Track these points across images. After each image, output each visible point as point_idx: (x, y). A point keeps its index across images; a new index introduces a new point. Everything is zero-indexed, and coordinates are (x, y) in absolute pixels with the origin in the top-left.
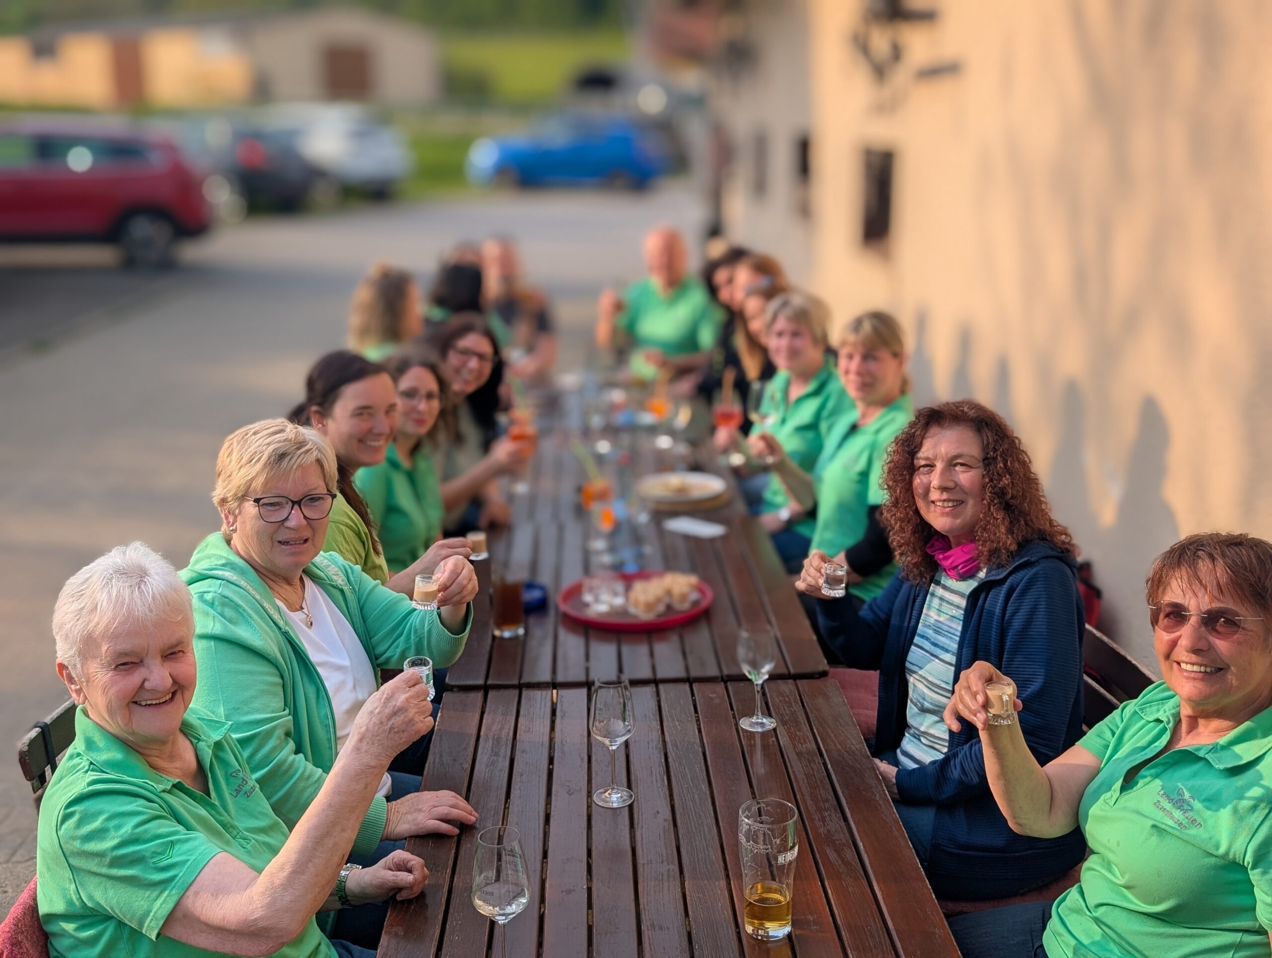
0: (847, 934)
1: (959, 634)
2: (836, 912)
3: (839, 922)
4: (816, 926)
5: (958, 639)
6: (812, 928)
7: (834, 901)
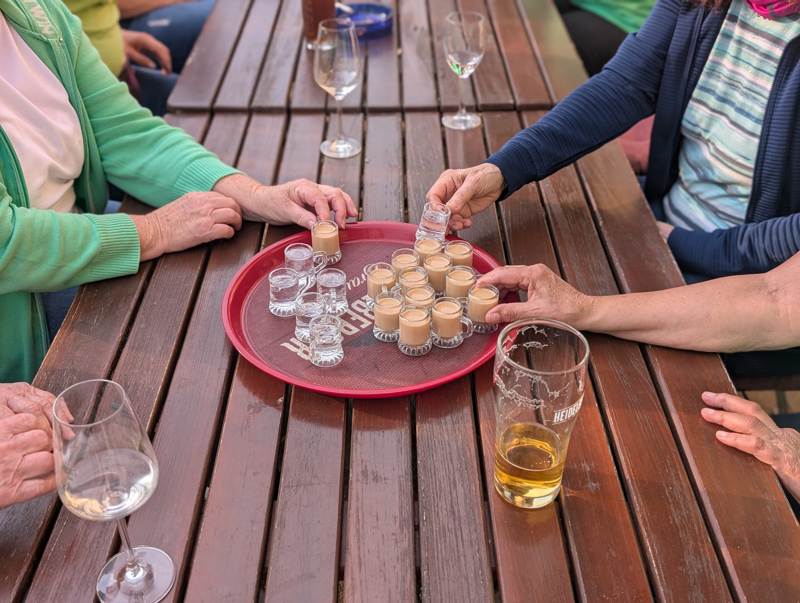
0: (640, 499)
1: (767, 94)
2: (622, 458)
3: (627, 477)
4: (595, 482)
5: (765, 101)
6: (589, 486)
7: (618, 437)
